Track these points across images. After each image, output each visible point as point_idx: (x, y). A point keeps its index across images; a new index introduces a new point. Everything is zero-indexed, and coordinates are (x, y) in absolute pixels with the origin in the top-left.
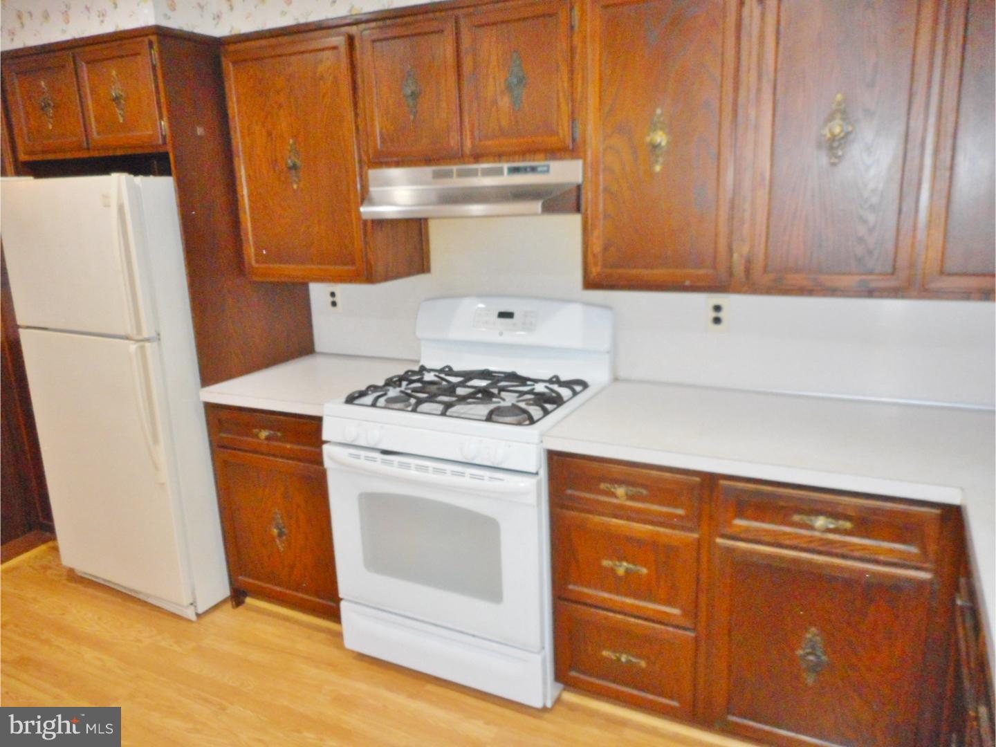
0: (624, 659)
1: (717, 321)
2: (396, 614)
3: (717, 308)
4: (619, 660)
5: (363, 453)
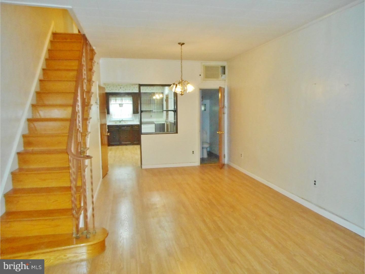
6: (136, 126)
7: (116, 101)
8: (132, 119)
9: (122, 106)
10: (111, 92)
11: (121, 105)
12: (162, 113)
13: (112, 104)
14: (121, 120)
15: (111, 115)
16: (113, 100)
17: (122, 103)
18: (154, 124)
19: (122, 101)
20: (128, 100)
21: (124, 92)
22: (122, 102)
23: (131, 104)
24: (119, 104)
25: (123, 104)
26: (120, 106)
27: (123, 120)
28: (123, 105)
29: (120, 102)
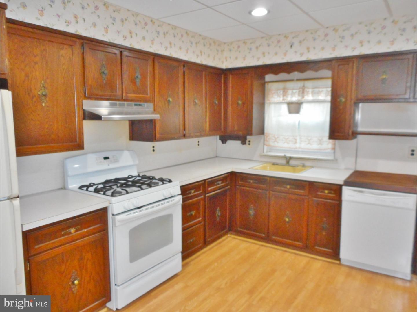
0: (192, 241)
1: (154, 150)
2: (141, 274)
3: (153, 147)
4: (191, 242)
5: (132, 212)
6: (329, 189)
7: (285, 94)
9: (297, 112)
10: (260, 63)
13: (270, 103)
15: (267, 137)
16: (276, 92)
17: (301, 100)
19: (304, 93)
21: (304, 58)
22: (303, 97)
24: (288, 104)
26: (290, 112)
28: (303, 105)
29: (297, 96)
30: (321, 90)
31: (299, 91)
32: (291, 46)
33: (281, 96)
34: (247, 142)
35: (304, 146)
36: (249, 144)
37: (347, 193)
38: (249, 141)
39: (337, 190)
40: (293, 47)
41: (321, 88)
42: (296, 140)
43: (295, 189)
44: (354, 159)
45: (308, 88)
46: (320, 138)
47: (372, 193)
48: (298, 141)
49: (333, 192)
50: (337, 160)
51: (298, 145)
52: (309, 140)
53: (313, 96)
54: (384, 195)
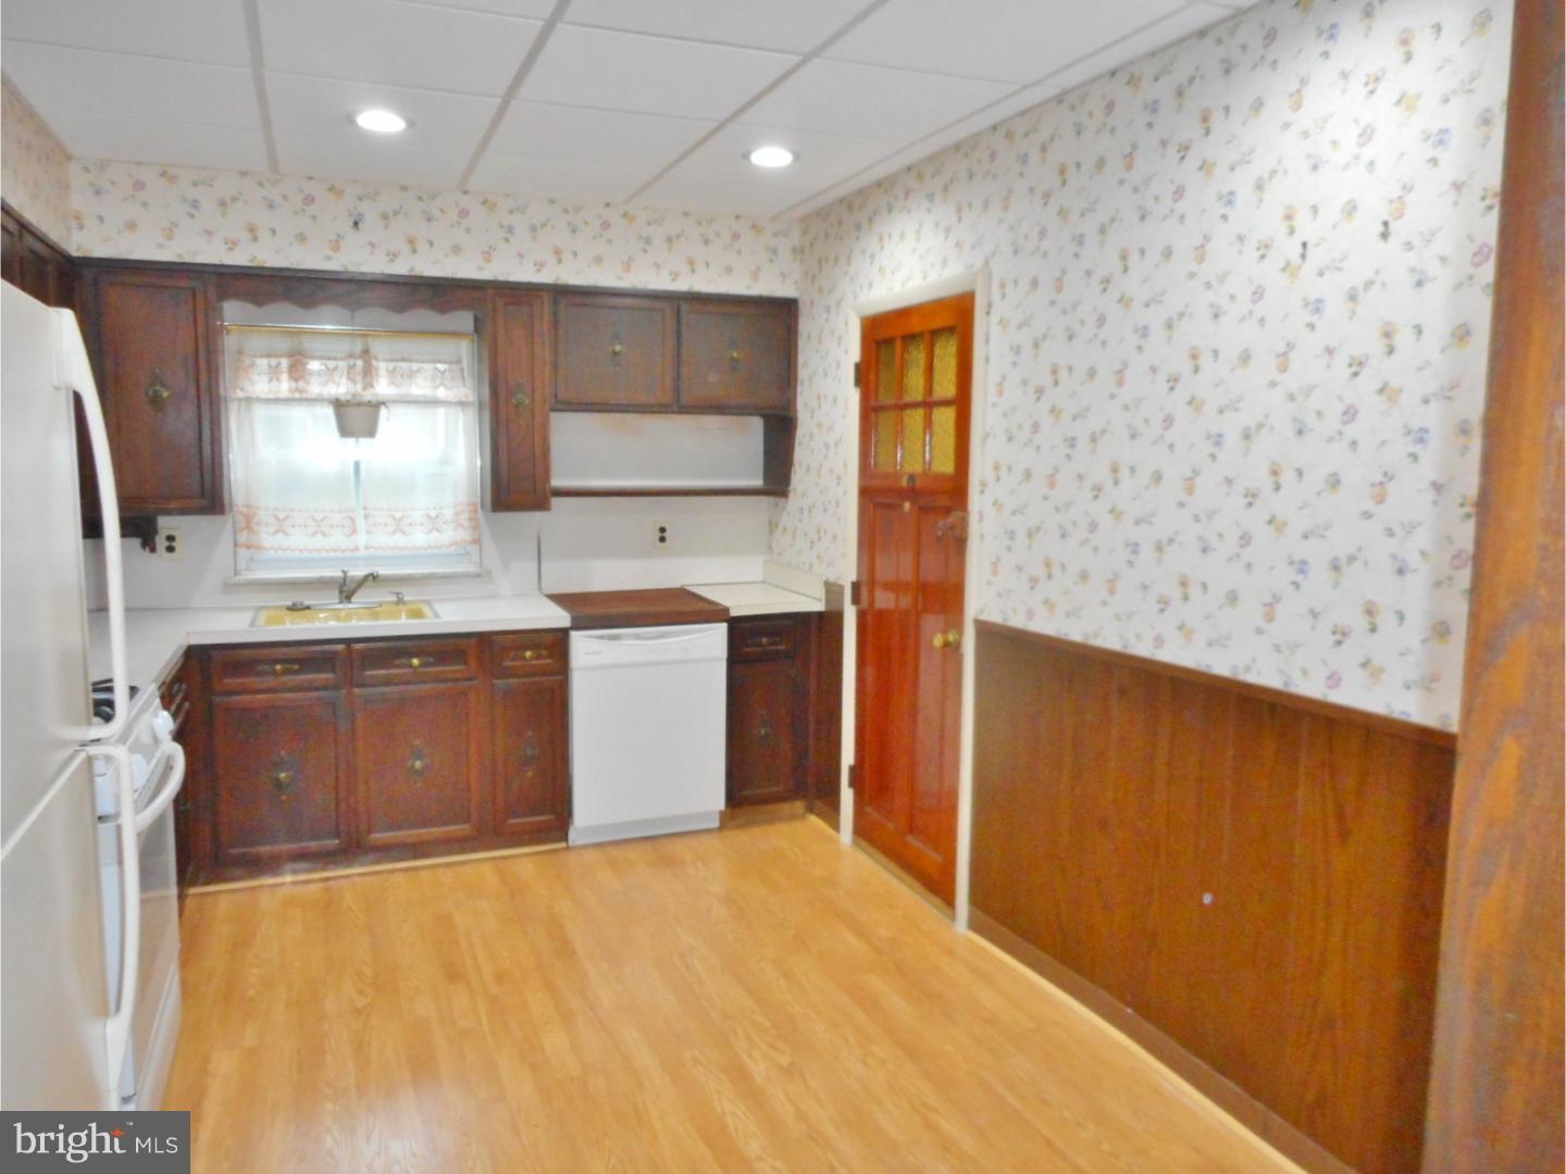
6: (535, 646)
7: (297, 370)
8: (472, 568)
9: (370, 431)
10: (239, 258)
11: (355, 418)
12: (764, 501)
13: (249, 400)
14: (358, 572)
15: (248, 519)
16: (263, 363)
17: (368, 396)
18: (724, 626)
19: (369, 373)
20: (428, 367)
21: (400, 268)
22: (368, 385)
23: (462, 404)
24: (339, 405)
25: (376, 406)
26: (345, 430)
27: (383, 571)
28: (383, 411)
29: (344, 380)
30: (415, 366)
31: (351, 368)
32: (356, 224)
33: (285, 377)
34: (161, 542)
35: (384, 540)
36: (170, 549)
37: (585, 648)
38: (171, 538)
39: (555, 644)
40: (360, 226)
41: (417, 361)
42: (353, 520)
43: (436, 664)
44: (535, 563)
45: (376, 359)
46: (433, 514)
47: (637, 637)
48: (361, 524)
49: (544, 653)
50: (489, 573)
51: (362, 539)
52: (398, 521)
53: (392, 383)
54: (662, 636)
